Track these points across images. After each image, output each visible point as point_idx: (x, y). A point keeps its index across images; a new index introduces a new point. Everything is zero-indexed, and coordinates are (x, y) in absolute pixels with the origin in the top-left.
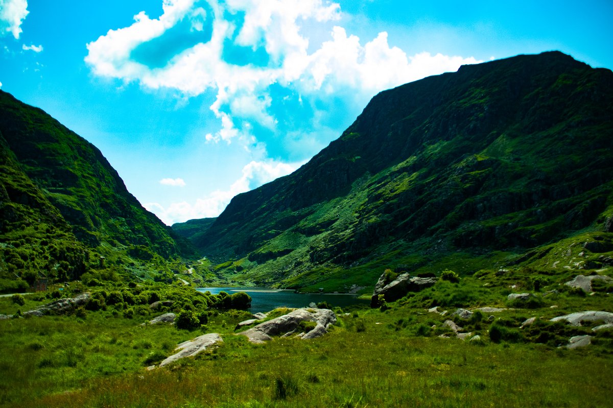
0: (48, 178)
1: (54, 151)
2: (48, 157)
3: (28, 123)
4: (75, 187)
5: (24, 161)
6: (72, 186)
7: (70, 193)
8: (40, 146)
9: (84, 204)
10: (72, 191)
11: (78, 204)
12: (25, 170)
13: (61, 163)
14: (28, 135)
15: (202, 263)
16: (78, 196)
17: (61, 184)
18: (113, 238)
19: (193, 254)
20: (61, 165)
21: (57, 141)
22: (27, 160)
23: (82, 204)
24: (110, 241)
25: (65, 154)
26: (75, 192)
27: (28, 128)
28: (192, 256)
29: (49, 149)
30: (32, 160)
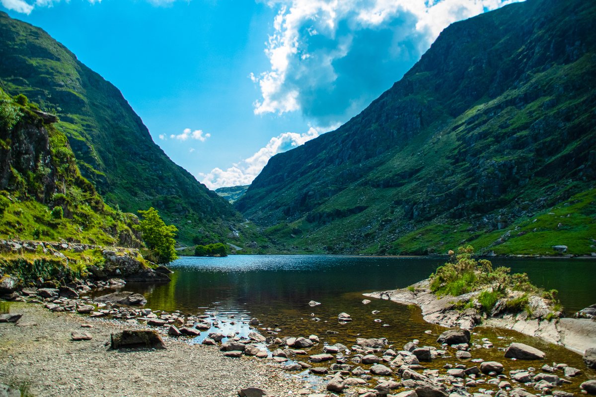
0: (42, 101)
1: (52, 69)
2: (43, 75)
3: (18, 34)
4: (80, 114)
5: (9, 79)
6: (76, 114)
7: (72, 121)
8: (34, 62)
9: (92, 136)
10: (75, 118)
11: (82, 134)
12: (9, 89)
13: (63, 83)
14: (16, 47)
15: (247, 226)
16: (83, 125)
17: (60, 109)
18: (133, 184)
19: (233, 215)
20: (61, 86)
21: (58, 60)
22: (13, 77)
23: (88, 136)
24: (128, 187)
25: (68, 75)
26: (80, 121)
27: (17, 40)
28: (233, 218)
29: (45, 65)
30: (21, 78)
